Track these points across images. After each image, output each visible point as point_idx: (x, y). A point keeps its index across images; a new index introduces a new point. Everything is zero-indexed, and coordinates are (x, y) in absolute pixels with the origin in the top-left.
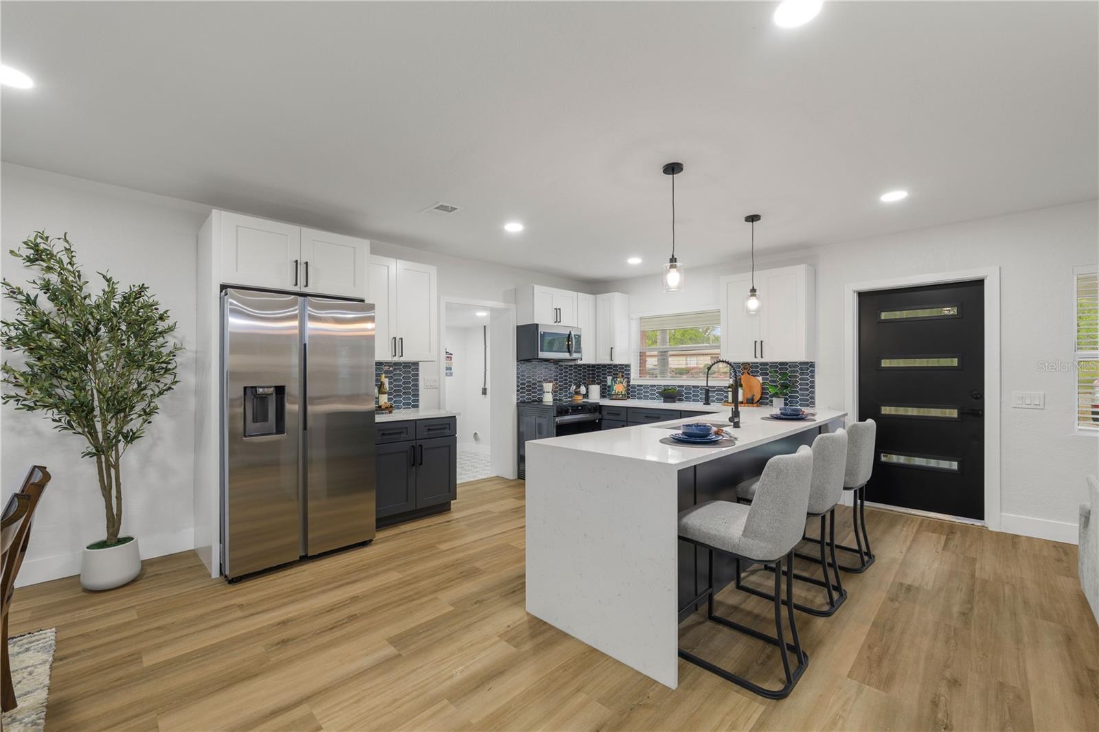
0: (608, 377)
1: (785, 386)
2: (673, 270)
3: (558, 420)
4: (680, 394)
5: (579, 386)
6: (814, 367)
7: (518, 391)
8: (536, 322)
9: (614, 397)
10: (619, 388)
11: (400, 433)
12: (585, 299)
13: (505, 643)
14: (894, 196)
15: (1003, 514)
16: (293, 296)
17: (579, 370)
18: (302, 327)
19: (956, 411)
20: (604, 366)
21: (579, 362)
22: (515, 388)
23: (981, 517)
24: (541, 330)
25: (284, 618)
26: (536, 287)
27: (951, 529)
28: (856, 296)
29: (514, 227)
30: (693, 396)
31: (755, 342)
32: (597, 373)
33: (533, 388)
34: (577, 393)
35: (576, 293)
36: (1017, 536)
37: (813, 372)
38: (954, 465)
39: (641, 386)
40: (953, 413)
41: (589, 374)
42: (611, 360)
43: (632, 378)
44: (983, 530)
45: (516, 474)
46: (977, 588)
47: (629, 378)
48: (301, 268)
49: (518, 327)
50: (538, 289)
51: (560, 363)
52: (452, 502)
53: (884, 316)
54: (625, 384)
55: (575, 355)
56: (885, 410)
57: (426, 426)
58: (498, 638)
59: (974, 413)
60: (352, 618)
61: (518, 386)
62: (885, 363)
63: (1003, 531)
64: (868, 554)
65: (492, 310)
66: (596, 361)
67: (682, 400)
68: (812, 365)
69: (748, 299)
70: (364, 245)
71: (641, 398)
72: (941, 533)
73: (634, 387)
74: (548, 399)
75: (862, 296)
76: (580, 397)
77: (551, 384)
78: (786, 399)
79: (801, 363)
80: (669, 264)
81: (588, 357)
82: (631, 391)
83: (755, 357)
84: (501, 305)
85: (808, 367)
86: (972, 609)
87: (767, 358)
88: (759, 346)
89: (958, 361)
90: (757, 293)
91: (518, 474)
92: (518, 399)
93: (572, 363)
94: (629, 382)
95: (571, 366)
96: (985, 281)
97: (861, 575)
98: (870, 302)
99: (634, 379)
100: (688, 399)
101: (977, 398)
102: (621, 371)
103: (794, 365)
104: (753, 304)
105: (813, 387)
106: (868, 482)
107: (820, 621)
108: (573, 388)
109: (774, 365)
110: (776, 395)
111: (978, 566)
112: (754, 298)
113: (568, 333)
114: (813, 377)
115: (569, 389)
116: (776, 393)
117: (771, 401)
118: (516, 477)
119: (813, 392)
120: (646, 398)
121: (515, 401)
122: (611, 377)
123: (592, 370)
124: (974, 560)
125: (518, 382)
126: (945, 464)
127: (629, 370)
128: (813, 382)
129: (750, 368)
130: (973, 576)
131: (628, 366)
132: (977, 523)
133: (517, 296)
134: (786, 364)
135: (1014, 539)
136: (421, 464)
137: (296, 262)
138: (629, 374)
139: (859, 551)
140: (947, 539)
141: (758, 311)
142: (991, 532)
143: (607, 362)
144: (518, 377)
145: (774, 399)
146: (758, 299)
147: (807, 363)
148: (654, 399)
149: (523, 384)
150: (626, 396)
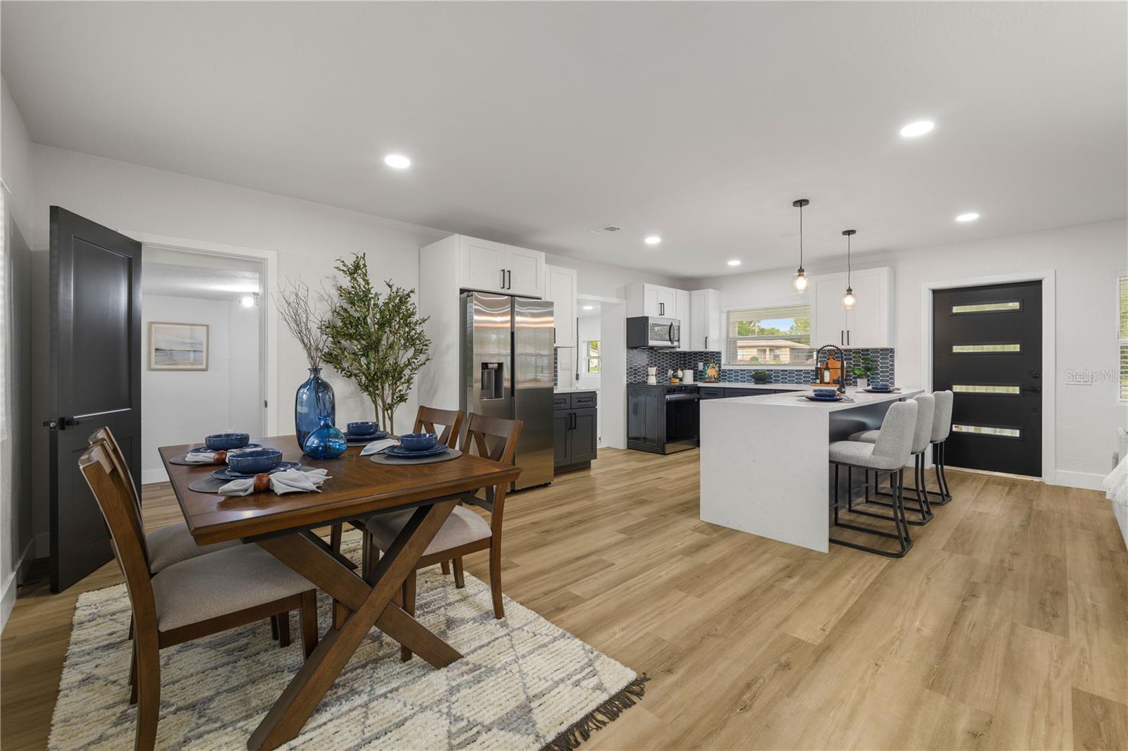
0: (699, 363)
1: (869, 369)
2: (801, 278)
3: (668, 397)
4: (770, 376)
5: (675, 371)
6: (894, 353)
7: (627, 374)
8: (645, 315)
9: (707, 380)
10: (711, 372)
11: (561, 403)
12: (682, 293)
13: (698, 534)
14: (968, 217)
15: (1058, 471)
16: (506, 297)
17: (673, 357)
18: (512, 321)
19: (1018, 388)
20: (696, 353)
21: (678, 350)
22: (626, 372)
23: (1040, 475)
24: (650, 322)
25: (535, 520)
26: (646, 285)
27: (1013, 484)
28: (930, 295)
29: (653, 240)
30: (782, 379)
31: (843, 332)
32: (687, 360)
33: (638, 372)
34: (675, 377)
35: (674, 290)
36: (1069, 488)
37: (893, 356)
38: (1016, 433)
39: (732, 370)
40: (1016, 390)
41: (681, 361)
42: (706, 348)
43: (722, 363)
44: (1040, 485)
45: (626, 445)
46: (1034, 514)
47: (720, 364)
48: (506, 275)
49: (627, 319)
50: (648, 287)
51: (659, 351)
52: (592, 461)
53: (956, 310)
54: (717, 369)
55: (676, 344)
56: (956, 388)
57: (578, 398)
58: (691, 532)
59: (1033, 390)
60: (580, 522)
61: (627, 370)
62: (957, 349)
63: (1057, 484)
64: (948, 495)
65: (603, 304)
66: (690, 349)
67: (772, 382)
68: (892, 351)
69: (845, 296)
70: (542, 256)
71: (732, 381)
72: (1005, 486)
73: (724, 371)
74: (652, 380)
75: (936, 292)
76: (677, 380)
77: (655, 368)
78: (868, 380)
79: (882, 350)
80: (798, 274)
81: (685, 345)
82: (722, 375)
83: (842, 344)
84: (615, 300)
85: (888, 353)
86: (1029, 524)
87: (854, 345)
88: (846, 335)
89: (1020, 347)
90: (853, 292)
91: (628, 445)
92: (627, 381)
93: (672, 350)
94: (720, 367)
95: (667, 353)
96: (1043, 282)
97: (942, 507)
98: (943, 299)
99: (724, 365)
100: (777, 381)
101: (1035, 377)
102: (711, 357)
103: (876, 351)
104: (849, 300)
105: (893, 370)
106: (946, 439)
107: (916, 528)
108: (671, 372)
109: (857, 351)
110: (860, 377)
111: (1035, 503)
112: (850, 296)
113: (670, 324)
114: (893, 361)
115: (666, 374)
116: (861, 375)
117: (856, 382)
118: (626, 448)
119: (893, 374)
120: (737, 380)
121: (625, 383)
122: (702, 363)
123: (684, 360)
124: (1032, 500)
125: (627, 366)
126: (1008, 433)
127: (720, 357)
128: (893, 365)
129: (836, 353)
130: (1031, 508)
131: (719, 353)
132: (1036, 479)
133: (625, 293)
134: (867, 350)
135: (1066, 490)
136: (575, 428)
137: (503, 271)
138: (720, 360)
139: (941, 494)
140: (1010, 489)
141: (853, 306)
142: (1047, 485)
143: (702, 349)
144: (627, 362)
145: (858, 380)
146: (853, 296)
147: (887, 350)
148: (745, 381)
149: (631, 368)
150: (717, 380)
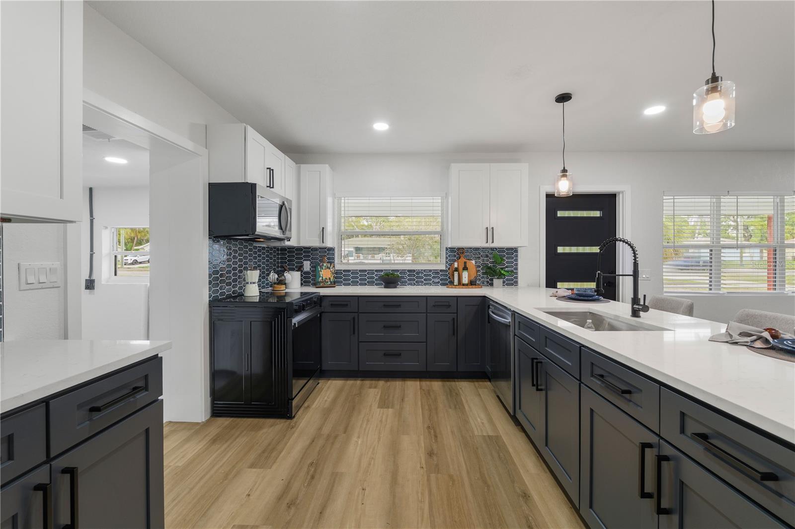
0: (305, 262)
5: (281, 273)
6: (517, 252)
8: (250, 180)
9: (321, 285)
10: (324, 273)
19: (595, 284)
21: (287, 243)
28: (545, 197)
31: (487, 228)
32: (287, 258)
33: (229, 279)
34: (281, 283)
35: (283, 155)
37: (517, 256)
39: (349, 271)
42: (321, 242)
43: (337, 262)
47: (334, 263)
49: (209, 185)
50: (252, 137)
51: (266, 244)
53: (559, 213)
54: (331, 270)
55: (288, 234)
56: (560, 285)
61: (210, 276)
62: (560, 250)
66: (299, 243)
68: (516, 250)
71: (349, 284)
73: (341, 272)
74: (253, 292)
76: (282, 288)
77: (256, 272)
81: (296, 237)
82: (337, 277)
83: (487, 242)
85: (513, 252)
88: (490, 232)
94: (335, 267)
95: (264, 248)
99: (339, 264)
102: (320, 255)
105: (516, 269)
108: (274, 276)
113: (281, 203)
114: (516, 260)
117: (493, 283)
118: (209, 415)
119: (517, 273)
120: (355, 283)
122: (311, 263)
123: (282, 258)
127: (333, 254)
128: (517, 265)
131: (332, 249)
138: (334, 258)
143: (317, 243)
145: (495, 280)
147: (512, 249)
148: (366, 284)
149: (217, 272)
150: (333, 284)
